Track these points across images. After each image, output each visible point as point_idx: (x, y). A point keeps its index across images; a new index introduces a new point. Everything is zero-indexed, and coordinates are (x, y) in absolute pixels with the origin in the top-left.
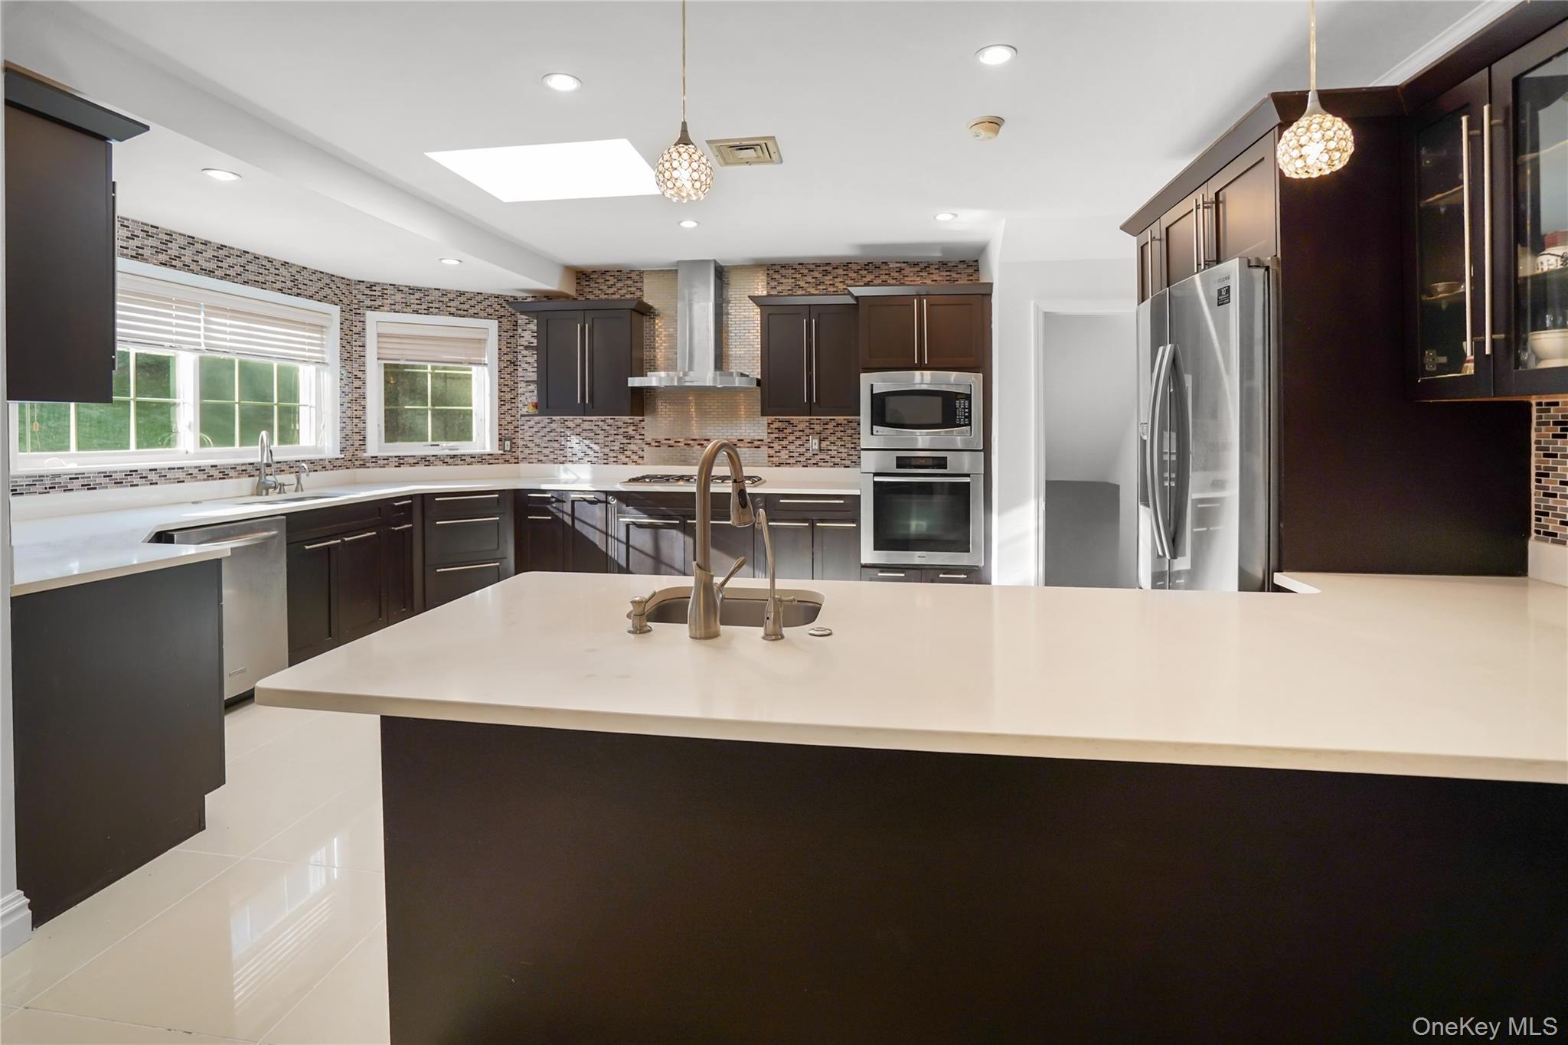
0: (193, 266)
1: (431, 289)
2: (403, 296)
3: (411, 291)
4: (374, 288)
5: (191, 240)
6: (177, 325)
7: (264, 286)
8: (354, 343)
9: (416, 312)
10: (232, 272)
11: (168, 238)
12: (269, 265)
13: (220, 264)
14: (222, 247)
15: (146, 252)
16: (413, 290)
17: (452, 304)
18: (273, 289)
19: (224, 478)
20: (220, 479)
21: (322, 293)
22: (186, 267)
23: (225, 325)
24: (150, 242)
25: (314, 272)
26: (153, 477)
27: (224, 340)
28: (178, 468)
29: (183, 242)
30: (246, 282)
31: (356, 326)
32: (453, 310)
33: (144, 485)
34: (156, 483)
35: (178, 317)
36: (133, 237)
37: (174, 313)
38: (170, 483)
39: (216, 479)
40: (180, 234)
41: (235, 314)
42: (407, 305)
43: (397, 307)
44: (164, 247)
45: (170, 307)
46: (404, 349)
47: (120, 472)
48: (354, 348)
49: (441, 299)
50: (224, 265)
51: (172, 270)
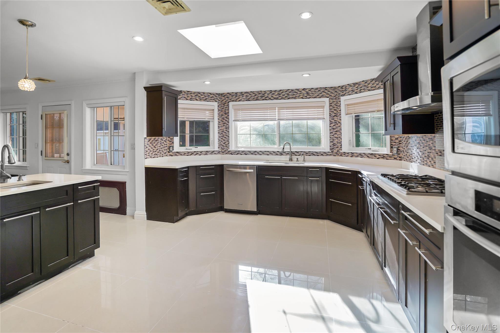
0: (272, 98)
1: (361, 82)
2: (352, 88)
3: (354, 85)
4: (343, 88)
5: (271, 91)
6: (270, 114)
7: (295, 98)
8: (338, 110)
9: (356, 93)
10: (284, 97)
11: (264, 93)
12: (297, 91)
13: (280, 95)
14: (280, 90)
15: (259, 98)
16: (355, 84)
17: (369, 86)
18: (299, 98)
19: (281, 155)
20: (280, 155)
21: (321, 95)
22: (270, 99)
23: (284, 112)
24: (260, 95)
25: (317, 89)
26: (260, 153)
27: (284, 116)
28: (267, 151)
29: (268, 92)
30: (288, 99)
31: (338, 103)
32: (369, 88)
33: (258, 155)
34: (261, 155)
35: (270, 112)
36: (256, 95)
37: (269, 111)
38: (265, 155)
39: (279, 155)
40: (268, 91)
41: (287, 108)
42: (353, 91)
43: (350, 93)
44: (263, 95)
45: (268, 110)
46: (355, 109)
47: (253, 151)
48: (338, 112)
49: (365, 85)
50: (281, 95)
51: (266, 101)
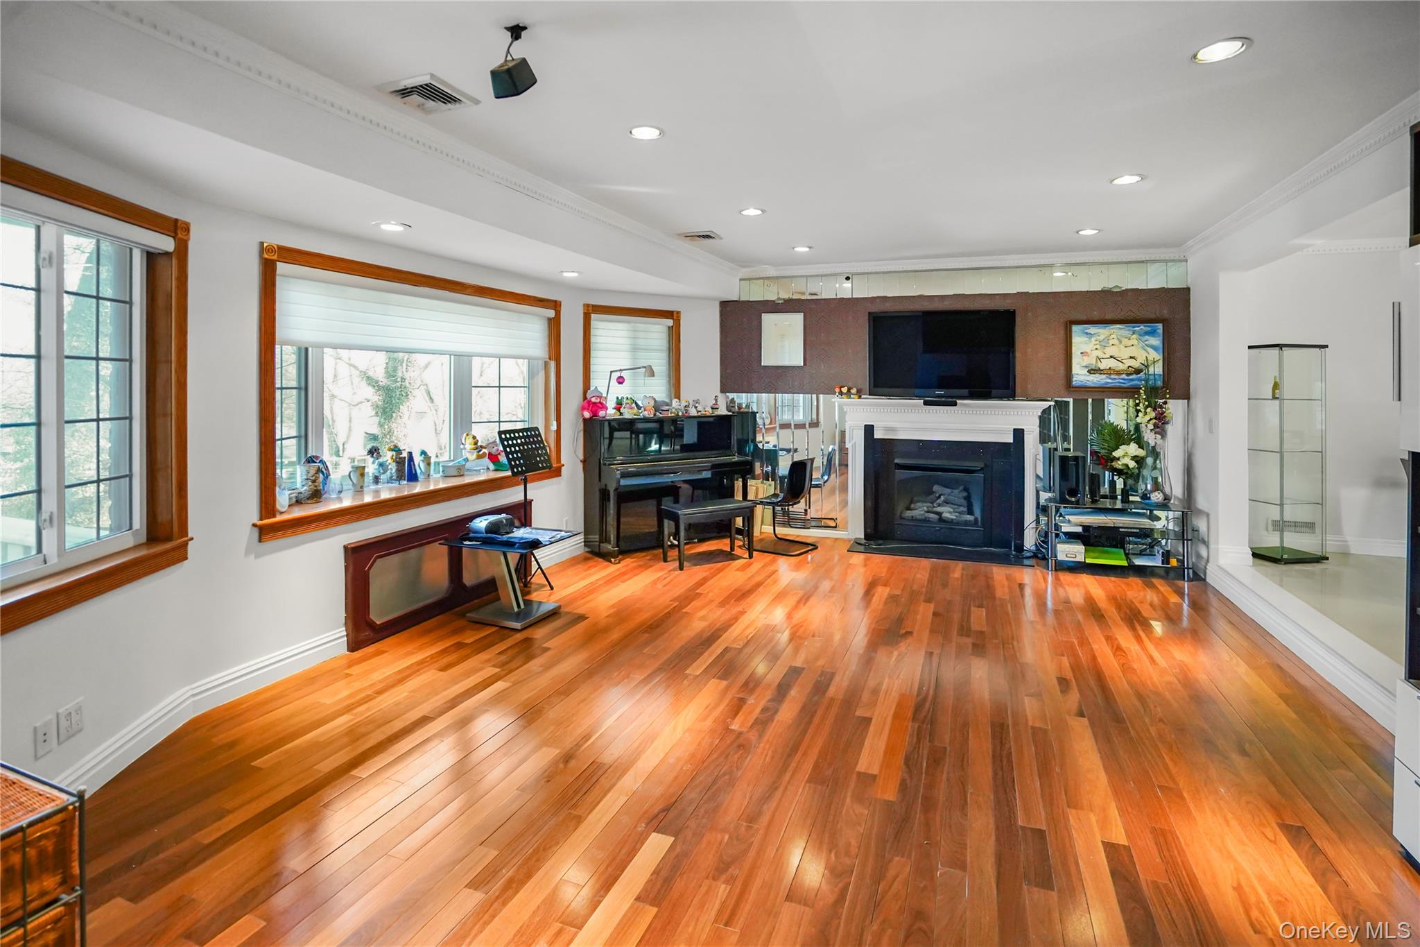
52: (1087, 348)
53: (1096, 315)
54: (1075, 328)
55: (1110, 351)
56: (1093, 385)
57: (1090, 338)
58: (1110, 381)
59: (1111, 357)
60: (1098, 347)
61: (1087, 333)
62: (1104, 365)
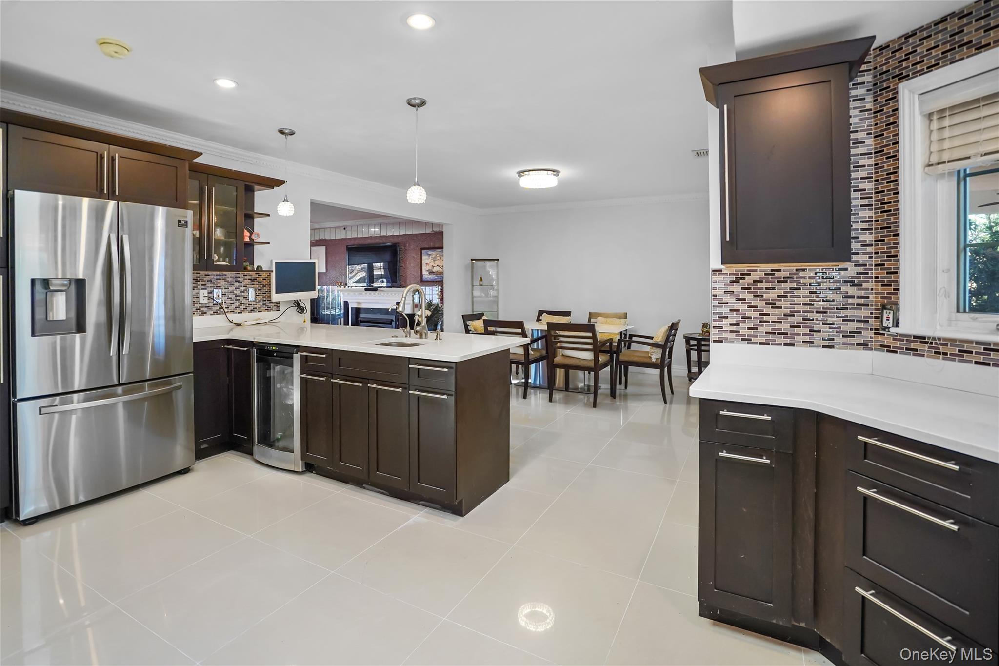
52: (428, 261)
53: (432, 245)
54: (423, 252)
55: (437, 263)
56: (430, 280)
57: (429, 256)
58: (437, 278)
59: (438, 266)
60: (432, 261)
61: (428, 254)
62: (435, 270)
